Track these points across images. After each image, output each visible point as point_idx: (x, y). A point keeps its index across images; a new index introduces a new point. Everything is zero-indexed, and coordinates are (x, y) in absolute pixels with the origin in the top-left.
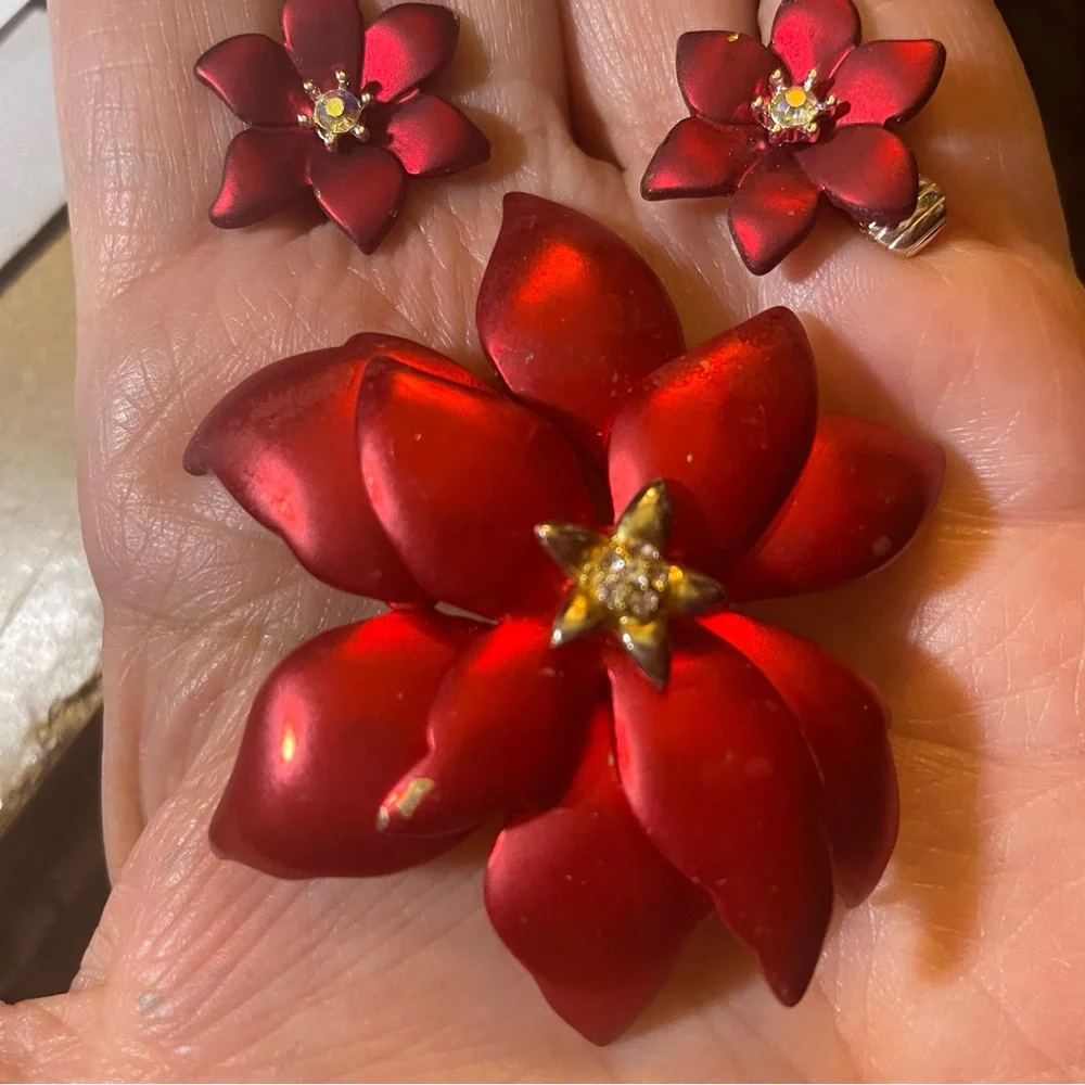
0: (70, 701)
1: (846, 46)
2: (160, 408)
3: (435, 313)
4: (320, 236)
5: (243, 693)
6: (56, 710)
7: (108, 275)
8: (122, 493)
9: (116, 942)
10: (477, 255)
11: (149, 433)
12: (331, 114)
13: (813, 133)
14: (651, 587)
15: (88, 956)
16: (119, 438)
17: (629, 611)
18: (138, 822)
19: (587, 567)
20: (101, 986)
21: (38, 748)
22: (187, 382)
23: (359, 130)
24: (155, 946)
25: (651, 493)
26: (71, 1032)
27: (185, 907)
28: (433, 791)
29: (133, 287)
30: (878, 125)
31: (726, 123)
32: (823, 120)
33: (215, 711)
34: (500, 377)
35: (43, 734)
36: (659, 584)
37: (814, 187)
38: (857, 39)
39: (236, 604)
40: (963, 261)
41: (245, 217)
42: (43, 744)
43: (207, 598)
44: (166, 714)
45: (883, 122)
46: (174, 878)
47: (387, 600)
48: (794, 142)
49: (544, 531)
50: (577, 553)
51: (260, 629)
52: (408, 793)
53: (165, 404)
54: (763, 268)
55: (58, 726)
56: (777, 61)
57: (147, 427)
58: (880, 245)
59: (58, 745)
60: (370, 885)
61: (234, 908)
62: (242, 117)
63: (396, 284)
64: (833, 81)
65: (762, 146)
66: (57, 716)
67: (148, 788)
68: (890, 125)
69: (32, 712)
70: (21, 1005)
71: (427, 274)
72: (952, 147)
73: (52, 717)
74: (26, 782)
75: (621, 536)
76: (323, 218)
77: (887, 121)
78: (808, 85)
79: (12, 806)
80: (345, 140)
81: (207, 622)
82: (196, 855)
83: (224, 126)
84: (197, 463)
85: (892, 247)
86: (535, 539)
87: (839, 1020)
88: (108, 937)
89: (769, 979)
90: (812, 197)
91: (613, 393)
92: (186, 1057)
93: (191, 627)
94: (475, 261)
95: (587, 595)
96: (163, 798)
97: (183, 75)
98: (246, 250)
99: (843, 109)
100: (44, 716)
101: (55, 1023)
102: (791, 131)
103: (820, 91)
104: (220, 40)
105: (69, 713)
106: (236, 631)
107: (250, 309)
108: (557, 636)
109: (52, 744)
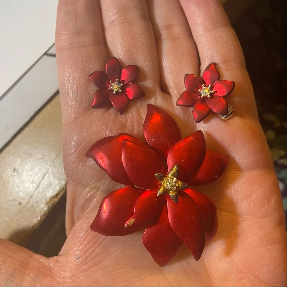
0: (54, 197)
1: (217, 80)
2: (81, 144)
3: (134, 127)
4: (112, 111)
5: (96, 199)
6: (51, 199)
7: (70, 116)
8: (73, 160)
9: (69, 246)
10: (143, 116)
11: (79, 149)
12: (115, 87)
13: (209, 97)
14: (175, 186)
15: (63, 248)
16: (73, 150)
17: (171, 190)
18: (73, 223)
19: (163, 181)
20: (67, 254)
21: (47, 207)
22: (86, 140)
23: (120, 91)
24: (79, 248)
25: (175, 167)
26: (61, 263)
27: (84, 240)
28: (135, 221)
29: (75, 119)
30: (221, 97)
31: (193, 92)
32: (211, 94)
33: (90, 202)
34: (147, 143)
35: (48, 204)
36: (177, 185)
37: (209, 108)
38: (219, 79)
39: (95, 183)
40: (236, 121)
41: (98, 106)
42: (49, 206)
43: (89, 181)
44: (80, 201)
45: (222, 96)
46: (82, 235)
47: (126, 185)
48: (205, 98)
49: (156, 174)
50: (162, 178)
51: (99, 188)
52: (131, 221)
53: (82, 144)
54: (199, 122)
55: (52, 202)
56: (204, 82)
57: (78, 148)
58: (221, 118)
59: (52, 206)
60: (119, 237)
61: (94, 240)
62: (97, 86)
63: (127, 121)
64: (214, 86)
65: (199, 97)
66: (51, 200)
67: (76, 216)
68: (223, 97)
69: (46, 199)
70: (50, 258)
71: (132, 119)
72: (236, 99)
73: (50, 200)
74: (45, 213)
75: (170, 175)
76: (112, 106)
77: (223, 96)
78: (209, 87)
79: (43, 218)
80: (117, 92)
81: (89, 185)
82: (87, 230)
83: (93, 88)
84: (88, 155)
85: (223, 118)
86: (155, 175)
87: (205, 263)
88: (67, 244)
89: (194, 255)
90: (208, 109)
91: (168, 147)
92: (85, 268)
93: (86, 186)
94: (142, 117)
95: (163, 186)
96: (78, 219)
97: (86, 78)
98: (98, 113)
99: (215, 92)
100: (48, 200)
101: (57, 262)
102: (205, 96)
103: (211, 89)
104: (93, 72)
105: (54, 200)
106: (94, 188)
107: (99, 126)
108: (158, 194)
109: (50, 206)
